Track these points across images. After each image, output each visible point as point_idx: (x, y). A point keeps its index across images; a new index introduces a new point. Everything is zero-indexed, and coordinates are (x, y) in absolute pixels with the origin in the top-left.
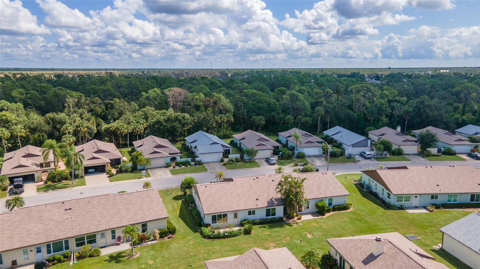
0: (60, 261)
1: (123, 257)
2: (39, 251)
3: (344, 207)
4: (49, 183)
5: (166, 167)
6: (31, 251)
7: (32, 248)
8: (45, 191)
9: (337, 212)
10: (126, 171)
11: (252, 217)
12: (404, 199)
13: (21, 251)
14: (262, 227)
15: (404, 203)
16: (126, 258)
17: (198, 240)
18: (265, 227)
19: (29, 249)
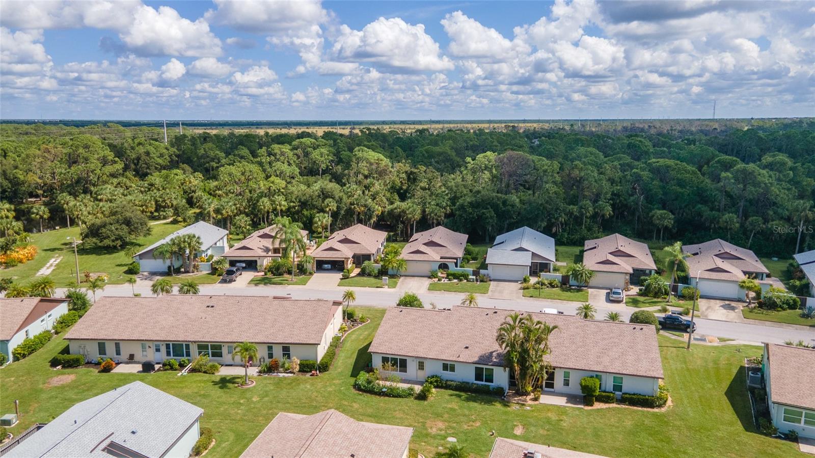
0: (172, 368)
1: (234, 383)
2: (158, 350)
3: (644, 400)
4: (269, 275)
5: (429, 277)
6: (149, 347)
7: (150, 344)
8: (256, 285)
9: (623, 406)
10: (369, 275)
11: (447, 375)
12: (803, 419)
13: (139, 345)
14: (456, 395)
15: (801, 426)
16: (236, 385)
17: (342, 388)
18: (460, 396)
19: (148, 344)
